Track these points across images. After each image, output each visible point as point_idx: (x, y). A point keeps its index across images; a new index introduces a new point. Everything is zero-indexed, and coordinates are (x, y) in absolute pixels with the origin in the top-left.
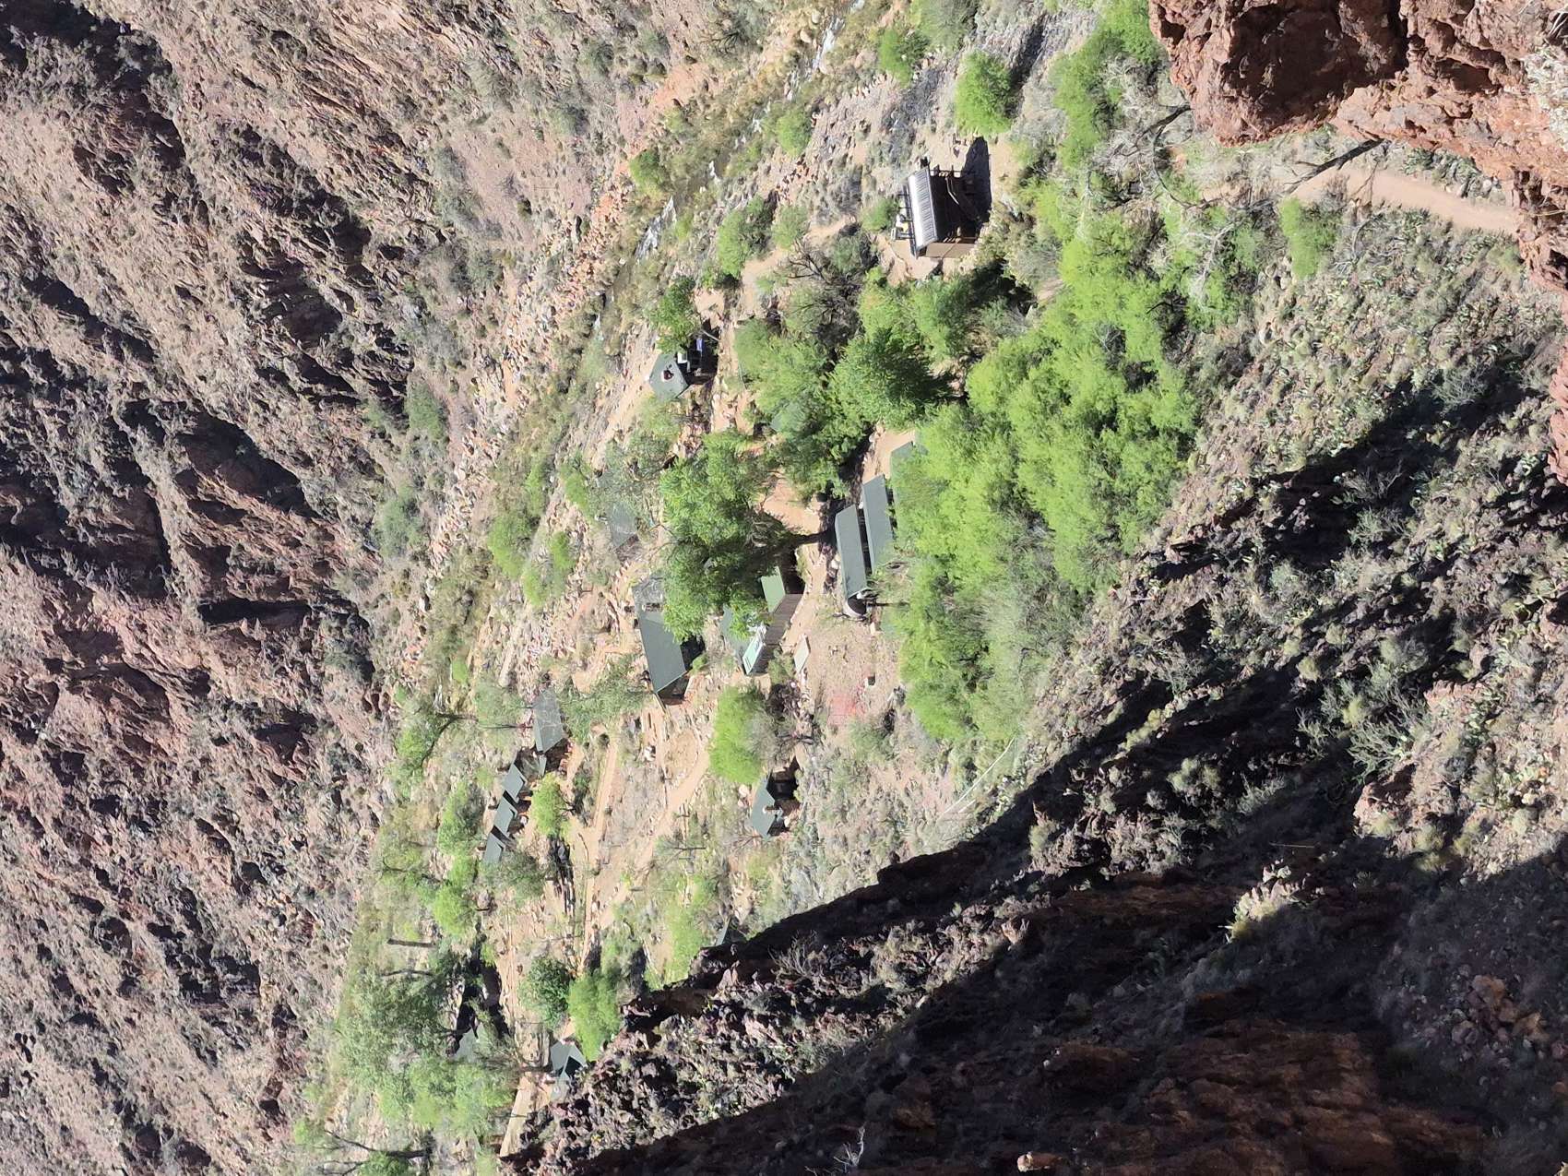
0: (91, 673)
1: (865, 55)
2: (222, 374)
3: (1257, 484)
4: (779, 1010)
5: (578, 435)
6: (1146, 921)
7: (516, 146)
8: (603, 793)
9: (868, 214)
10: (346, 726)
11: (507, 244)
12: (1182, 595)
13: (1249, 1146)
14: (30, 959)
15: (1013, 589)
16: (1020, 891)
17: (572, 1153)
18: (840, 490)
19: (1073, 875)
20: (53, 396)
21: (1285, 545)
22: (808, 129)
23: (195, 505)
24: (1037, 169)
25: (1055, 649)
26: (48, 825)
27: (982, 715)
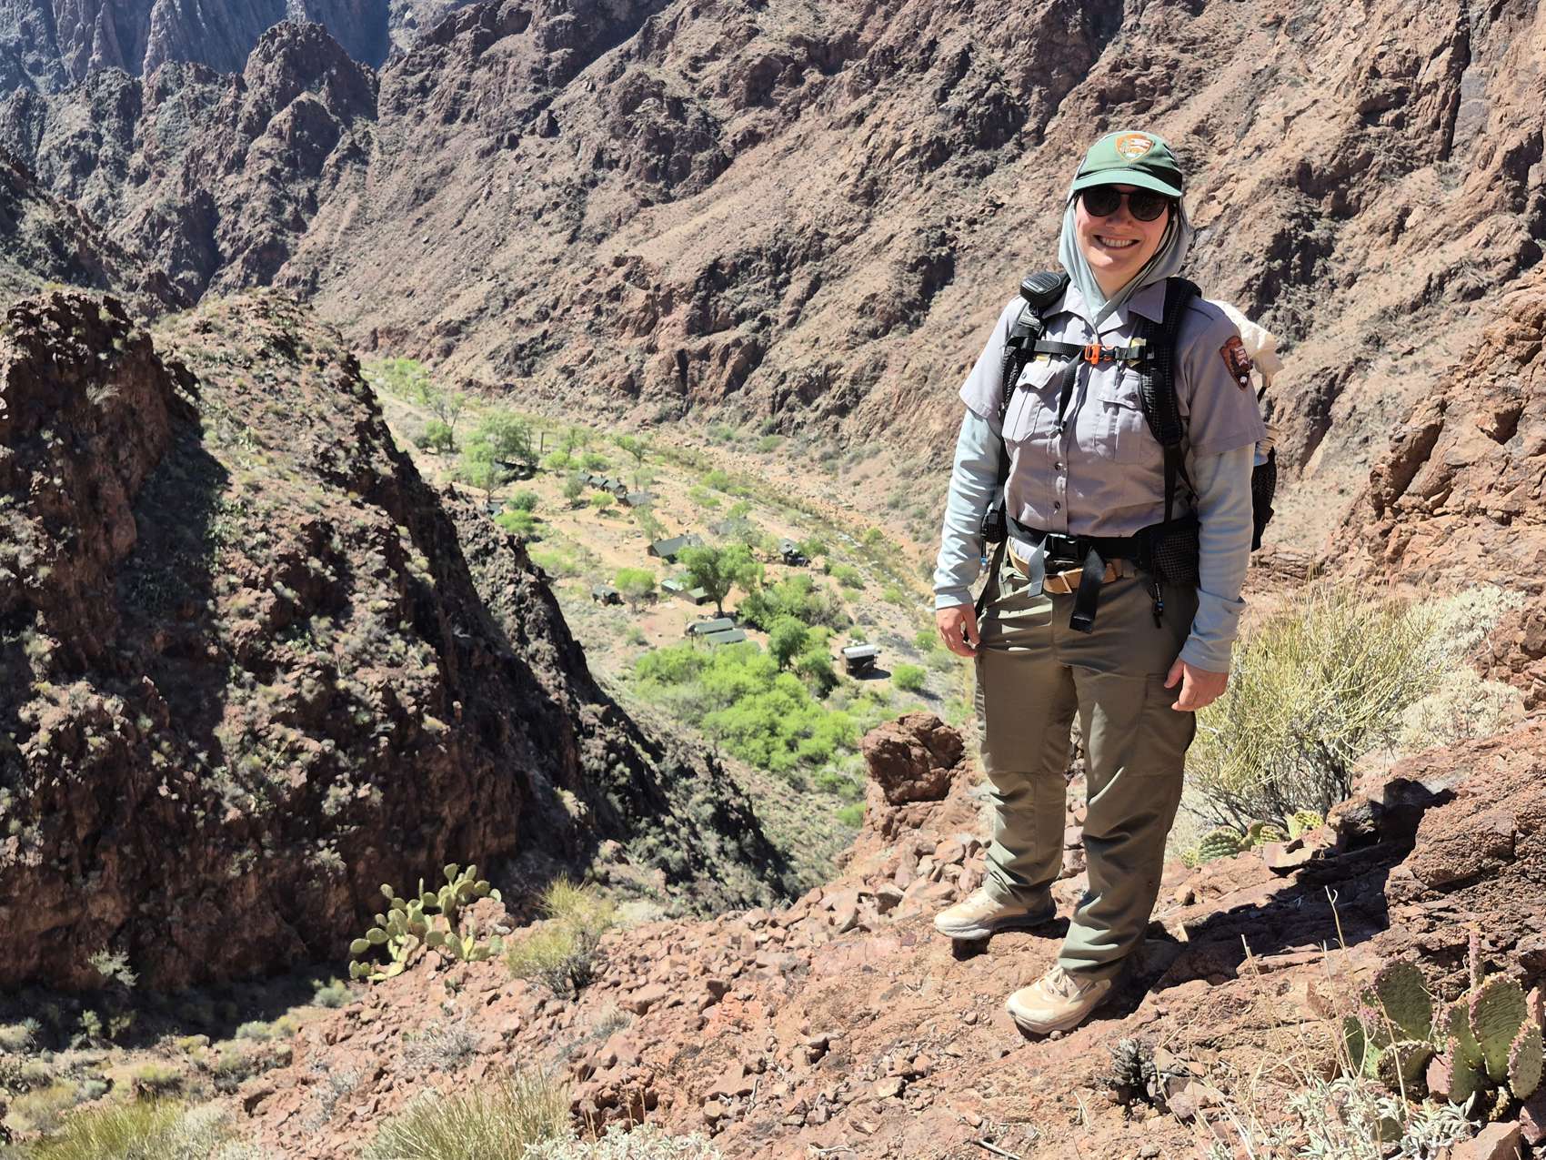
0: (655, 304)
1: (924, 625)
2: (783, 357)
3: (747, 797)
4: (520, 599)
5: (761, 508)
6: (561, 754)
7: (883, 479)
8: (609, 522)
10: (635, 412)
11: (841, 476)
12: (700, 767)
13: (466, 801)
14: (531, 279)
15: (701, 694)
16: (572, 701)
17: (454, 514)
18: (741, 620)
19: (579, 723)
20: (772, 286)
21: (722, 811)
22: (893, 602)
23: (727, 347)
24: (879, 700)
25: (676, 713)
26: (590, 286)
27: (646, 683)
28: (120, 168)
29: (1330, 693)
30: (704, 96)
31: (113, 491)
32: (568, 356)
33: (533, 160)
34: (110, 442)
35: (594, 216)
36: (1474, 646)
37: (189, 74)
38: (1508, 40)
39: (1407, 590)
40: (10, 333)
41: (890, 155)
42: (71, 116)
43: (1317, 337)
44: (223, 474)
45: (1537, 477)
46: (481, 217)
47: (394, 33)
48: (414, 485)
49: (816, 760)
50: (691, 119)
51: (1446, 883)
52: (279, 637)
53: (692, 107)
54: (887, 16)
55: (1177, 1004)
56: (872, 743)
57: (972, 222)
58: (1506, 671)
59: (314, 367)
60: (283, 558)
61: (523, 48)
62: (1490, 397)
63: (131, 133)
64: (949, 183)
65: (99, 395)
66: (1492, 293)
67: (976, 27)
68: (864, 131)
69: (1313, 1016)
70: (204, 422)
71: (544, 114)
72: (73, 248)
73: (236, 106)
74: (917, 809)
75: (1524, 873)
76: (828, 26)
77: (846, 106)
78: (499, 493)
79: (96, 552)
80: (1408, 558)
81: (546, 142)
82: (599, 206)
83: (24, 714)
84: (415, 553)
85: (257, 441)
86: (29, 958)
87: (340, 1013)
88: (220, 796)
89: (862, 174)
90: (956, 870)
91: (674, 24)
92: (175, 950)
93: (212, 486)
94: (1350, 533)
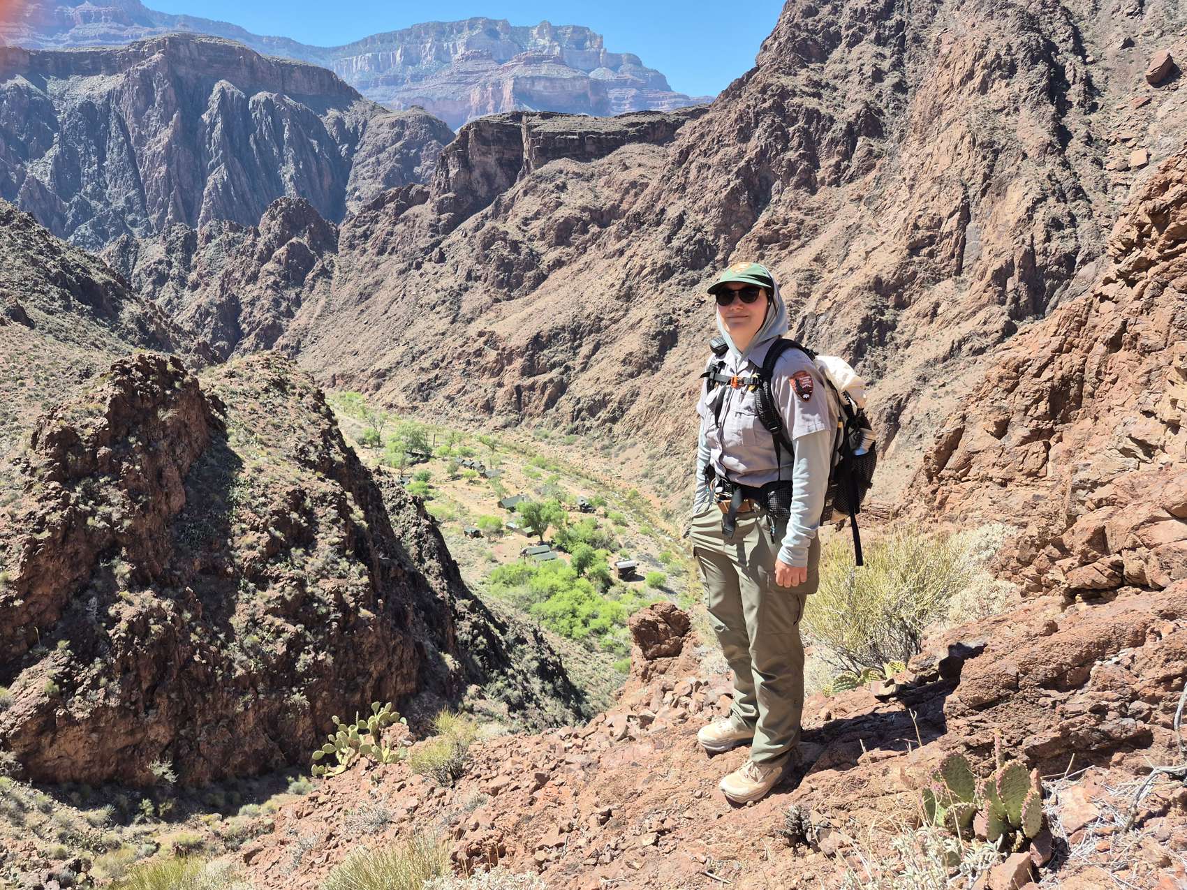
0: (502, 359)
1: (664, 548)
2: (578, 389)
3: (559, 656)
4: (419, 536)
5: (566, 478)
6: (444, 631)
7: (638, 460)
8: (474, 488)
9: (625, 550)
10: (490, 422)
11: (613, 459)
12: (529, 637)
13: (385, 661)
14: (428, 345)
15: (530, 592)
16: (452, 597)
17: (380, 484)
18: (554, 546)
19: (455, 611)
20: (571, 348)
21: (543, 664)
22: (645, 534)
23: (545, 383)
24: (638, 594)
25: (514, 604)
26: (463, 349)
27: (497, 585)
28: (182, 281)
29: (906, 589)
30: (530, 240)
31: (172, 473)
32: (450, 389)
33: (430, 276)
34: (171, 444)
35: (466, 308)
36: (989, 559)
37: (226, 226)
38: (992, 208)
39: (948, 526)
40: (112, 379)
41: (639, 273)
42: (154, 251)
43: (889, 377)
44: (239, 463)
45: (1021, 459)
46: (400, 309)
47: (348, 204)
48: (356, 467)
49: (600, 632)
50: (523, 253)
51: (980, 705)
52: (271, 561)
53: (524, 246)
54: (636, 195)
55: (823, 783)
56: (634, 621)
57: (687, 311)
58: (1009, 574)
59: (297, 397)
60: (275, 513)
61: (425, 212)
62: (990, 412)
63: (190, 261)
64: (673, 289)
65: (165, 415)
66: (989, 351)
67: (687, 202)
68: (624, 260)
69: (904, 788)
70: (229, 431)
71: (437, 250)
72: (152, 328)
73: (254, 245)
74: (662, 662)
75: (1025, 698)
76: (602, 200)
77: (613, 246)
78: (408, 471)
79: (160, 511)
80: (948, 507)
81: (438, 266)
82: (469, 302)
83: (112, 612)
84: (356, 508)
85: (261, 442)
86: (109, 765)
87: (305, 798)
88: (232, 661)
89: (623, 284)
90: (687, 700)
91: (513, 199)
92: (201, 759)
93: (232, 469)
94: (914, 491)
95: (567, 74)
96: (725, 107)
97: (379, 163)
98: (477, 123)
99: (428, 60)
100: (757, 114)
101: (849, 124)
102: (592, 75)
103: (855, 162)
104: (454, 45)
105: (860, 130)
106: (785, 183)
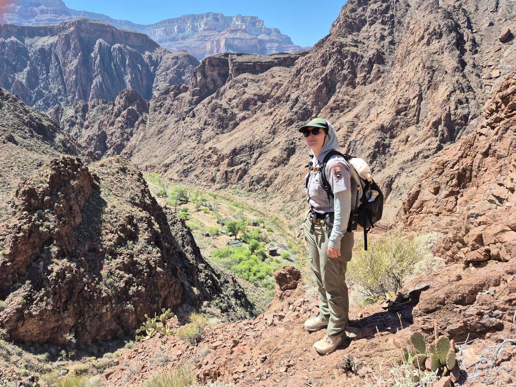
0: (219, 159)
1: (289, 242)
2: (252, 172)
3: (243, 289)
4: (183, 236)
5: (247, 211)
6: (193, 277)
7: (278, 203)
8: (207, 215)
9: (272, 243)
10: (214, 187)
11: (267, 203)
12: (230, 280)
13: (168, 290)
14: (188, 153)
15: (231, 261)
16: (196, 263)
17: (166, 213)
18: (241, 241)
19: (198, 269)
20: (249, 154)
21: (236, 292)
22: (281, 235)
23: (238, 170)
24: (278, 262)
25: (224, 266)
26: (202, 155)
27: (216, 258)
28: (82, 125)
29: (395, 260)
30: (232, 108)
31: (76, 208)
32: (197, 172)
33: (189, 123)
34: (76, 195)
35: (204, 137)
36: (431, 248)
37: (101, 102)
38: (432, 95)
39: (413, 233)
40: (51, 167)
41: (279, 123)
42: (70, 112)
43: (387, 168)
44: (105, 204)
45: (445, 204)
46: (175, 137)
47: (154, 92)
48: (156, 206)
49: (261, 278)
50: (229, 114)
51: (428, 312)
52: (119, 246)
53: (229, 111)
54: (278, 89)
55: (359, 345)
56: (276, 273)
57: (300, 139)
58: (440, 254)
59: (131, 175)
60: (120, 225)
61: (186, 96)
62: (432, 184)
63: (85, 116)
64: (293, 130)
65: (73, 183)
66: (431, 157)
67: (300, 92)
68: (272, 117)
69: (395, 348)
70: (101, 190)
71: (192, 112)
72: (69, 145)
73: (113, 110)
74: (288, 292)
75: (447, 308)
76: (263, 91)
77: (267, 111)
78: (178, 207)
79: (71, 224)
80: (413, 225)
81: (192, 119)
82: (205, 135)
83: (49, 268)
84: (156, 224)
85: (115, 195)
86: (47, 335)
87: (133, 350)
88: (101, 290)
89: (272, 127)
90: (299, 308)
91: (224, 90)
92: (87, 333)
93: (102, 206)
94: (398, 218)
95: (248, 37)
96: (316, 51)
97: (167, 74)
98: (209, 58)
99: (188, 31)
100: (330, 54)
101: (370, 58)
102: (259, 37)
103: (372, 75)
104: (200, 24)
105: (375, 61)
106: (342, 84)
